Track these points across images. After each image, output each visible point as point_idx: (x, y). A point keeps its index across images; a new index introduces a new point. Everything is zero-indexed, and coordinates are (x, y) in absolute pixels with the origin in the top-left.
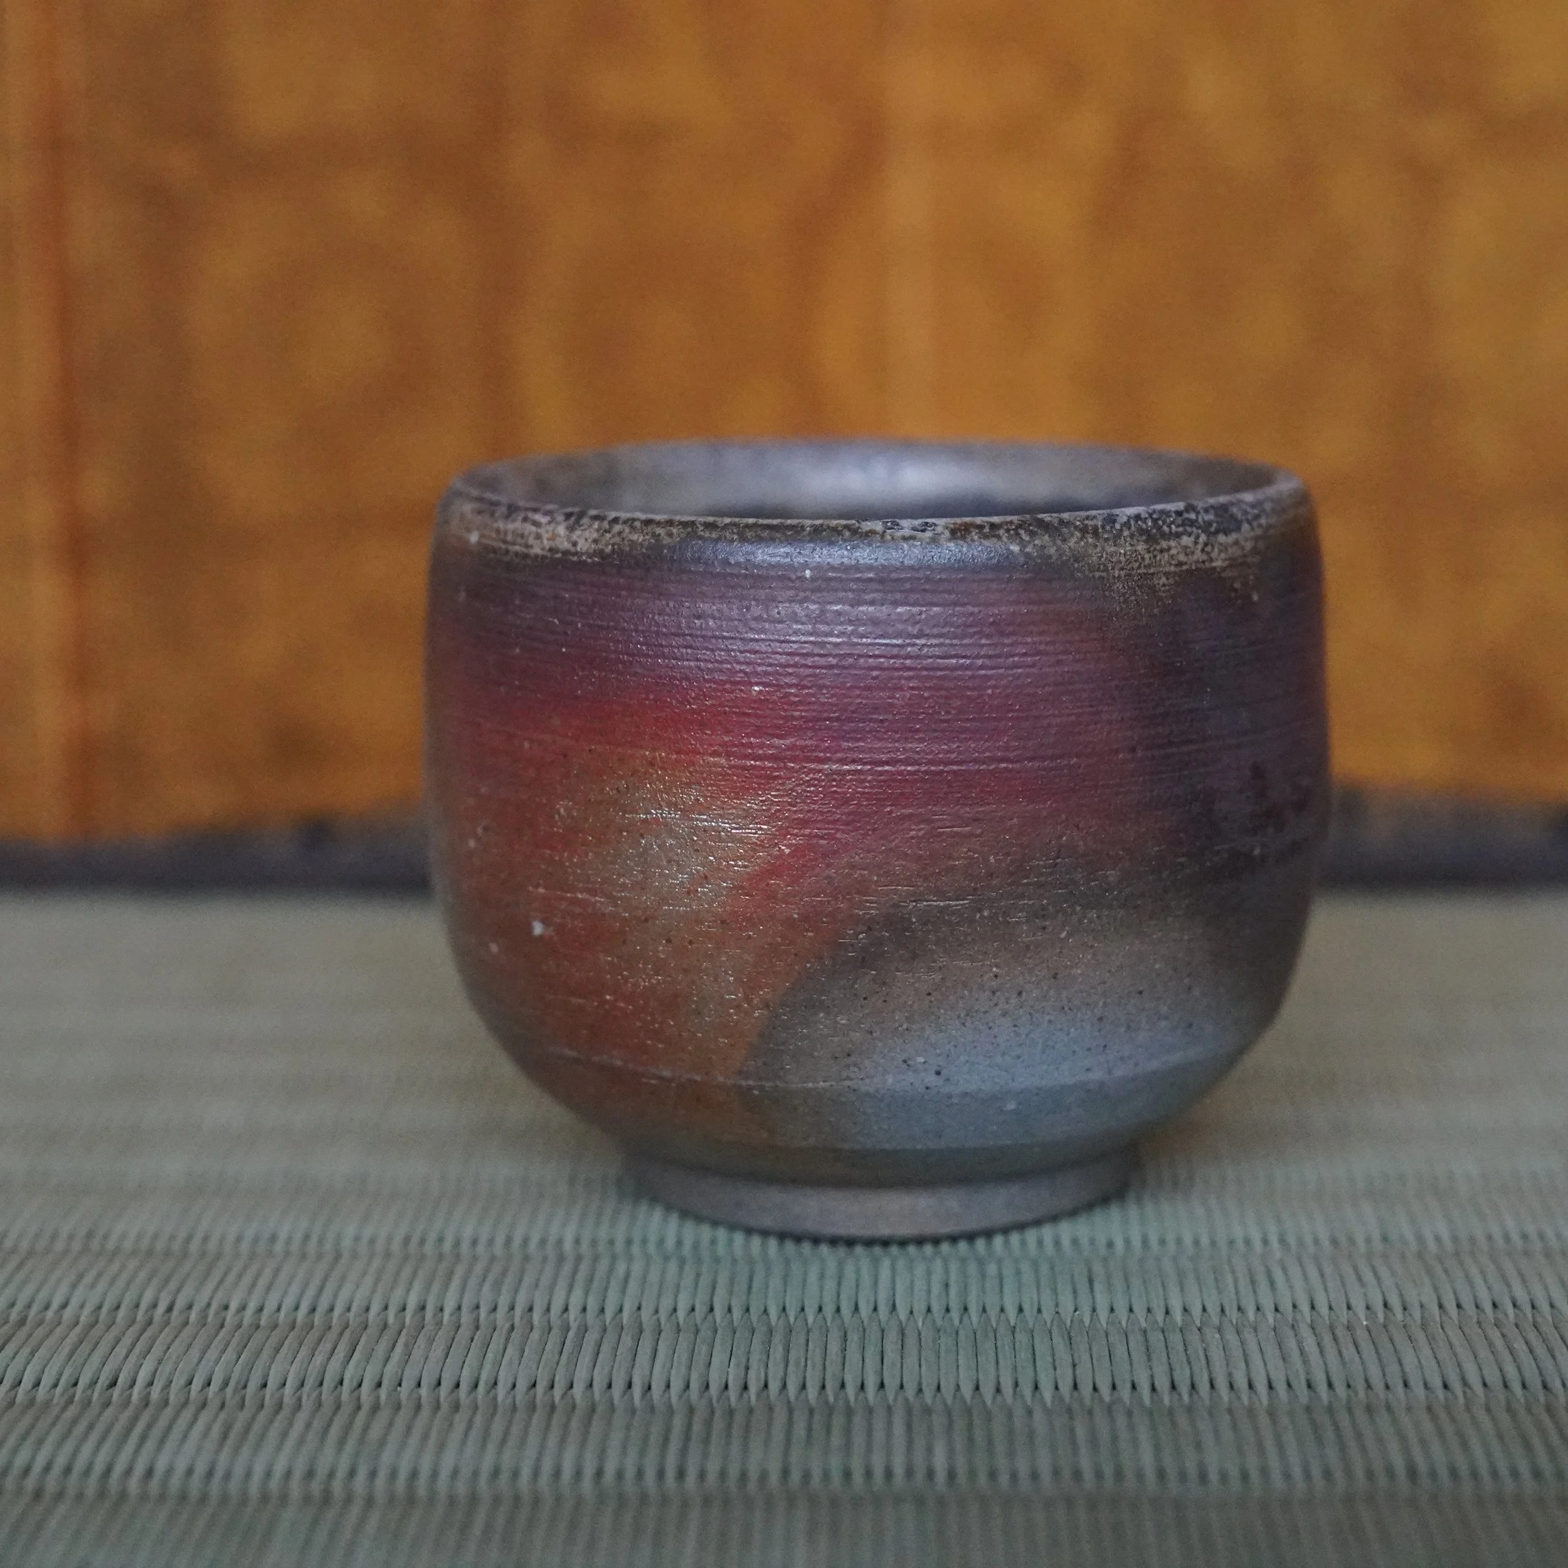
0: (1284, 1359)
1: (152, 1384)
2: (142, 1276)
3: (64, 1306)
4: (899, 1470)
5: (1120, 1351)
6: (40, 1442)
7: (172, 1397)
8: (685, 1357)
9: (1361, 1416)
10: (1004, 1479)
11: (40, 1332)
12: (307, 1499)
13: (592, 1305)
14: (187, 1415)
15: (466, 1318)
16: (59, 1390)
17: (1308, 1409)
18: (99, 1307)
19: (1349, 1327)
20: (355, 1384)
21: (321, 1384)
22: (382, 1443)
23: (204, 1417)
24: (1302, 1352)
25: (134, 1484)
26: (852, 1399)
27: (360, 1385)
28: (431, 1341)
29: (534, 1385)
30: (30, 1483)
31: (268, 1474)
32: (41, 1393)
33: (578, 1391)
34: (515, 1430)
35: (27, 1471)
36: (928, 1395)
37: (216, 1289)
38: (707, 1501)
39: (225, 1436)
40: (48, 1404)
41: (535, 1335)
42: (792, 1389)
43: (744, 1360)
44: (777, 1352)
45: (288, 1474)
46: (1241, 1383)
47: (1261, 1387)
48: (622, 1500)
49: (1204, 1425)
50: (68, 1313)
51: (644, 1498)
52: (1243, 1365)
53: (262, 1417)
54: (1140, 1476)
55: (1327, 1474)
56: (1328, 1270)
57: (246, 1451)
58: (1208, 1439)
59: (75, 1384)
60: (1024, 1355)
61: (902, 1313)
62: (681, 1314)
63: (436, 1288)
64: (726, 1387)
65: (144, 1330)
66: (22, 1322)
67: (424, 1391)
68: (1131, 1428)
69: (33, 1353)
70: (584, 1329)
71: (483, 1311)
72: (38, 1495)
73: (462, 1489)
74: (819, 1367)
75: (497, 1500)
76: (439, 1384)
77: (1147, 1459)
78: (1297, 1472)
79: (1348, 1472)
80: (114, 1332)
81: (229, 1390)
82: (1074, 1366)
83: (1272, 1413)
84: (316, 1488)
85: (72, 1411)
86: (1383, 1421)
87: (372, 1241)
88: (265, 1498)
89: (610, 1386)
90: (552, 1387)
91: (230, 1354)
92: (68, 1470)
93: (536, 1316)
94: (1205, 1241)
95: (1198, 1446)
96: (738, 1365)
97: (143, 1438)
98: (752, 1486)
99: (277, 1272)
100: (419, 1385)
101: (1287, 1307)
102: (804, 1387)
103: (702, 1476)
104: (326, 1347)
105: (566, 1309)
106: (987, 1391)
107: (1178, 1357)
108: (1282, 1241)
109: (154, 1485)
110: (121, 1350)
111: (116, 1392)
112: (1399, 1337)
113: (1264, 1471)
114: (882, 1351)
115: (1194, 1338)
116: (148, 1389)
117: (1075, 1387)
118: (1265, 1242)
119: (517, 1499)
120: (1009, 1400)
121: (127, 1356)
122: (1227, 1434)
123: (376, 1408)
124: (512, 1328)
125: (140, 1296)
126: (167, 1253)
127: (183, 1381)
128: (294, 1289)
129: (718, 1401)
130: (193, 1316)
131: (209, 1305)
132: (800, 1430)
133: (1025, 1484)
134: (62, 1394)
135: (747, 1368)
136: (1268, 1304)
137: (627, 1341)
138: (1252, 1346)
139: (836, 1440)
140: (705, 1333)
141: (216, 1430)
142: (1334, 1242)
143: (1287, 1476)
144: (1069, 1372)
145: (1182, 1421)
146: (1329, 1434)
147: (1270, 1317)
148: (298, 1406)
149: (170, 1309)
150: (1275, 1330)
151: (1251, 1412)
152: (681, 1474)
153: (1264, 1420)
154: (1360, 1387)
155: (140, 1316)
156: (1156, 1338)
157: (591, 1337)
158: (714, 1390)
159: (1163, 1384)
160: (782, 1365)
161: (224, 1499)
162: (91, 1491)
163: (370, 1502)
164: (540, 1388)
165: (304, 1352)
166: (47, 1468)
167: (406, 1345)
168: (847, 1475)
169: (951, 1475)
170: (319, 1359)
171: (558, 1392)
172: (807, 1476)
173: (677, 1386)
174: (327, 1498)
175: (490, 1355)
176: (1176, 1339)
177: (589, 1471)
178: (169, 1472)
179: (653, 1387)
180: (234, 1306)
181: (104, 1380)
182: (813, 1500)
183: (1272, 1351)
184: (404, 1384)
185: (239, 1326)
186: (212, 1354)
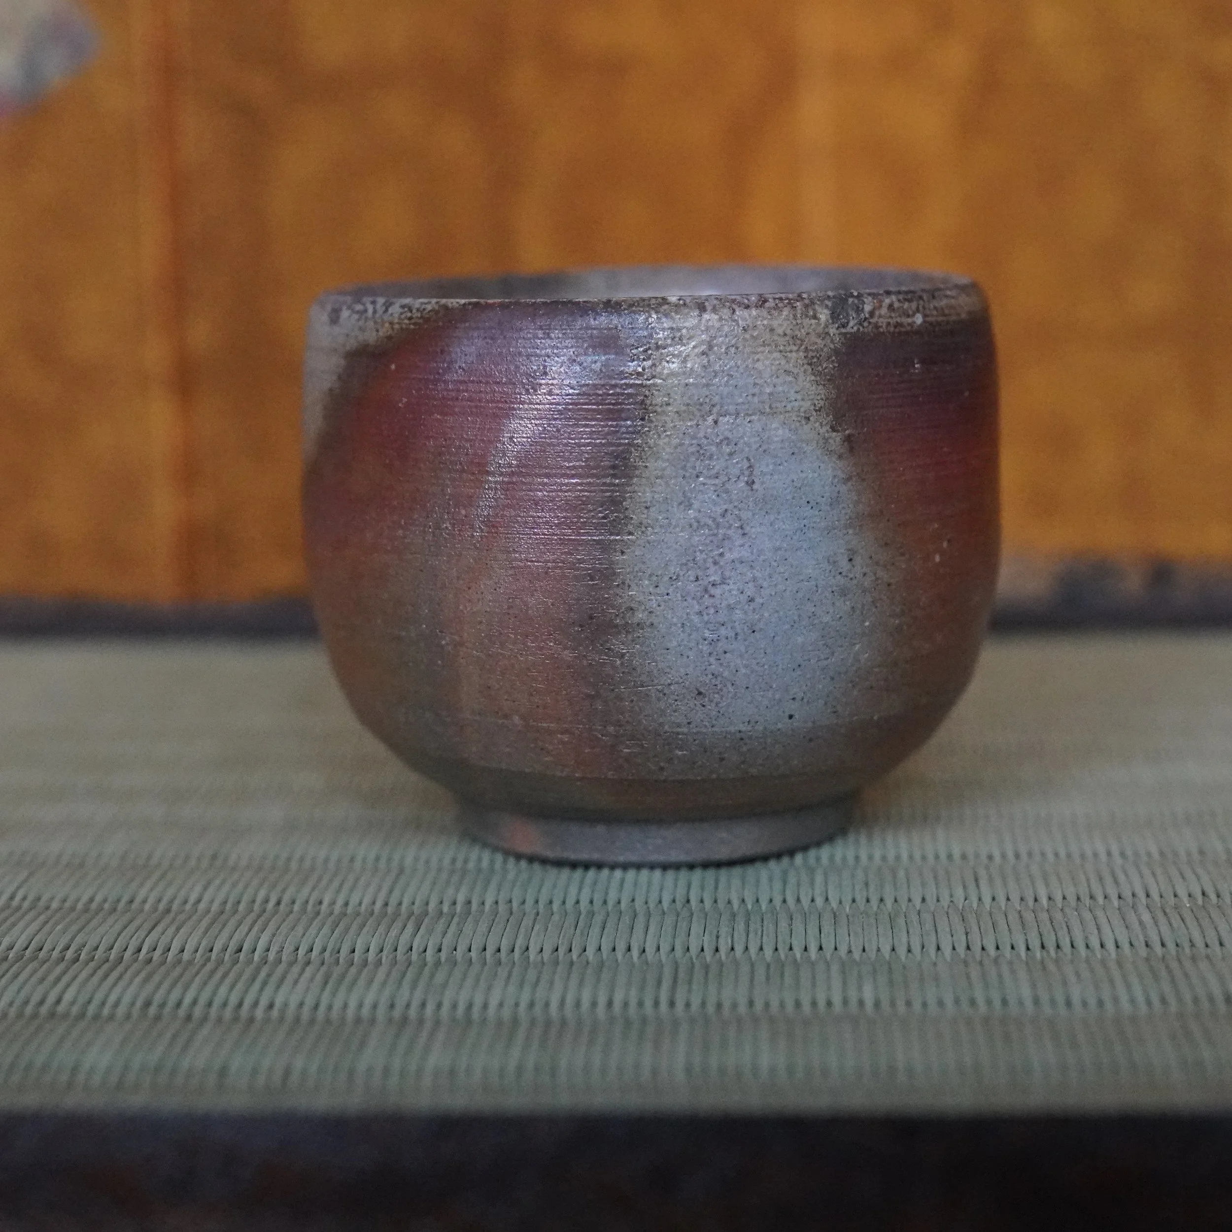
0: (1127, 927)
1: (268, 950)
2: (255, 882)
3: (199, 901)
4: (837, 1000)
5: (1002, 922)
6: (186, 988)
7: (284, 958)
8: (670, 930)
9: (1188, 964)
10: (917, 1006)
11: (182, 917)
12: (390, 1020)
13: (598, 899)
14: (296, 969)
15: (502, 907)
16: (198, 954)
17: (1147, 960)
18: (225, 903)
19: (1176, 907)
20: (421, 949)
21: (396, 950)
22: (445, 986)
23: (309, 970)
24: (1141, 923)
25: (259, 1013)
26: (798, 956)
27: (425, 951)
28: (477, 922)
29: (557, 950)
30: (182, 1012)
31: (360, 1006)
32: (186, 956)
33: (590, 952)
34: (545, 977)
35: (179, 1004)
36: (857, 955)
37: (313, 889)
38: (692, 1021)
39: (326, 983)
40: (191, 962)
41: (556, 917)
42: (753, 950)
43: (715, 932)
44: (740, 927)
45: (375, 1006)
46: (1095, 943)
47: (1111, 946)
48: (628, 1023)
49: (1069, 971)
50: (202, 906)
51: (644, 1021)
52: (1096, 931)
53: (353, 970)
54: (1021, 1003)
55: (1163, 1001)
56: (1159, 871)
57: (343, 989)
58: (1072, 979)
59: (211, 950)
60: (929, 926)
61: (834, 904)
62: (665, 904)
63: (478, 888)
64: (702, 950)
65: (259, 916)
66: (168, 911)
67: (473, 954)
68: (1013, 972)
69: (178, 929)
70: (591, 914)
71: (515, 904)
72: (189, 1018)
73: (506, 1013)
74: (772, 935)
75: (533, 1022)
76: (485, 949)
77: (1026, 992)
78: (1140, 999)
79: (1180, 1000)
80: (237, 917)
81: (327, 954)
82: (967, 934)
83: (1120, 964)
84: (397, 1013)
85: (209, 966)
86: (1203, 965)
87: (427, 862)
88: (358, 1020)
89: (614, 949)
90: (570, 950)
91: (326, 930)
92: (210, 1004)
93: (556, 906)
94: (1063, 853)
95: (1065, 983)
96: (711, 933)
97: (265, 983)
98: (726, 1011)
99: (357, 880)
100: (470, 951)
101: (1127, 894)
102: (761, 949)
103: (688, 1005)
104: (398, 924)
105: (578, 902)
106: (902, 951)
107: (1046, 928)
108: (1123, 855)
109: (275, 1013)
110: (244, 928)
111: (242, 955)
112: (1215, 913)
113: (1116, 1000)
114: (820, 926)
115: (1058, 916)
116: (267, 953)
117: (968, 948)
118: (1109, 854)
119: (548, 1023)
120: (919, 957)
121: (247, 934)
122: (1086, 974)
123: (438, 963)
124: (538, 914)
125: (255, 895)
126: (273, 868)
127: (292, 948)
128: (371, 890)
129: (696, 959)
130: (296, 907)
131: (307, 902)
132: (761, 972)
133: (933, 1008)
134: (201, 957)
135: (718, 937)
136: (1113, 894)
137: (626, 919)
138: (1103, 921)
139: (788, 980)
140: (685, 913)
141: (319, 977)
142: (1162, 854)
143: (1133, 1001)
144: (964, 937)
145: (1052, 967)
146: (1164, 973)
147: (1116, 903)
148: (379, 963)
149: (278, 903)
150: (1119, 909)
151: (1103, 962)
152: (672, 1004)
153: (1113, 966)
154: (1186, 945)
155: (257, 907)
156: (1029, 916)
157: (598, 919)
158: (694, 951)
159: (1035, 944)
160: (744, 935)
161: (328, 1021)
162: (228, 1013)
163: (437, 1023)
164: (561, 951)
165: (381, 929)
166: (195, 1002)
167: (458, 924)
168: (798, 1004)
169: (877, 1004)
170: (394, 933)
171: (575, 955)
172: (767, 1005)
173: (665, 948)
174: (405, 1020)
175: (522, 930)
176: (1044, 916)
177: (602, 1000)
178: (286, 1005)
179: (647, 949)
180: (326, 901)
181: (232, 946)
182: (772, 1020)
183: (1117, 922)
184: (458, 949)
185: (331, 913)
186: (312, 931)
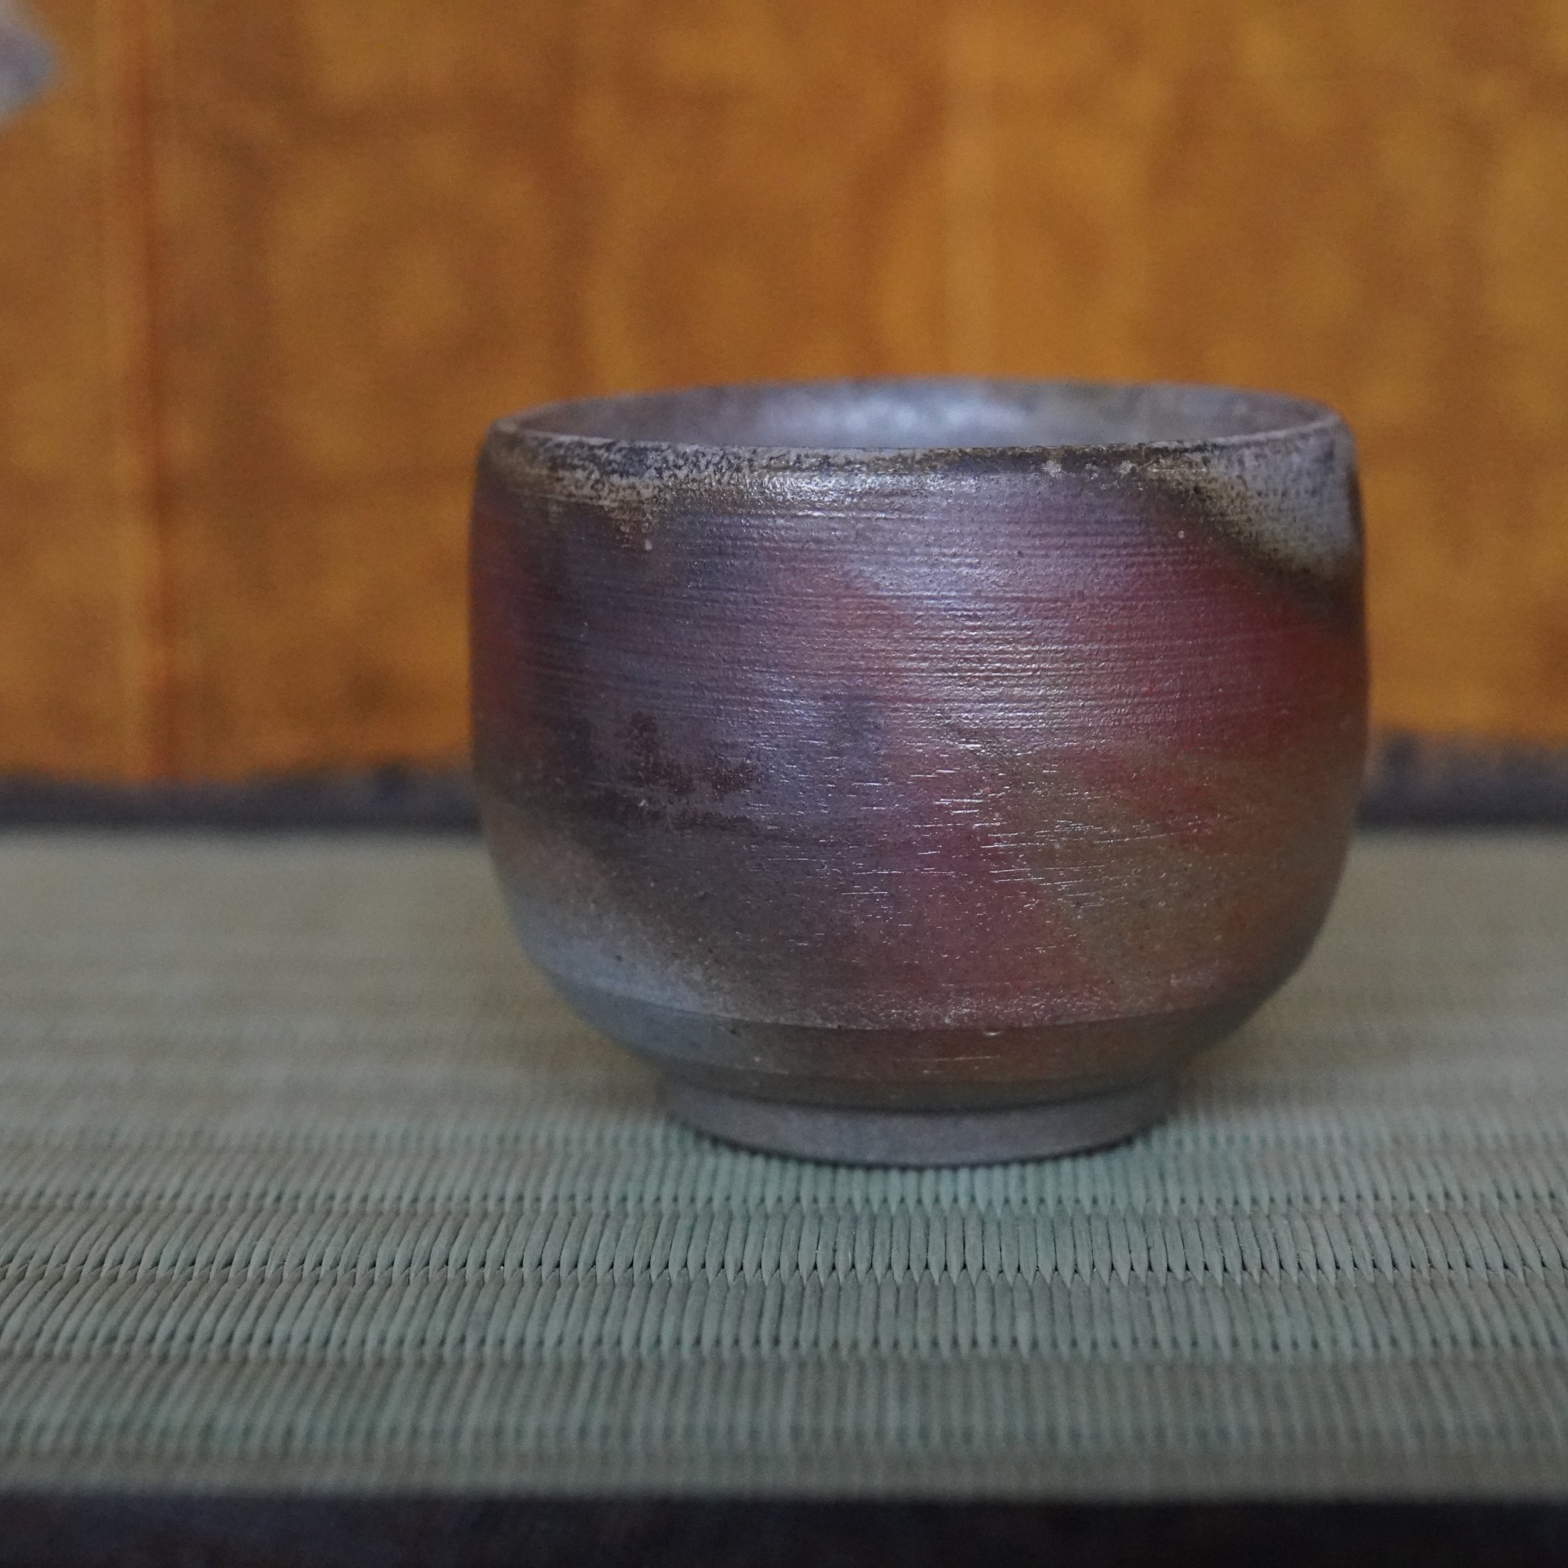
0: (1350, 1242)
1: (266, 1264)
2: (250, 1170)
3: (177, 1196)
4: (984, 1340)
5: (1193, 1236)
6: (162, 1314)
7: (286, 1275)
8: (775, 1239)
9: (1425, 1293)
10: (1085, 1347)
11: (156, 1218)
12: (420, 1363)
13: (684, 1194)
14: (301, 1289)
15: (563, 1207)
16: (177, 1270)
17: (1375, 1286)
18: (211, 1197)
19: (1412, 1214)
20: (460, 1263)
21: (428, 1264)
22: (490, 1314)
23: (318, 1292)
24: (1367, 1235)
25: (254, 1349)
26: (936, 1277)
27: (464, 1265)
28: (531, 1225)
29: (631, 1265)
30: (155, 1349)
31: (382, 1341)
32: (161, 1272)
33: (674, 1269)
34: (616, 1302)
35: (152, 1339)
36: (1009, 1276)
37: (323, 1179)
38: (802, 1365)
39: (338, 1309)
40: (167, 1281)
41: (631, 1221)
42: (879, 1269)
43: (831, 1244)
44: (863, 1236)
45: (401, 1342)
46: (1309, 1263)
47: (1329, 1267)
48: (720, 1368)
49: (1275, 1299)
50: (181, 1203)
51: (741, 1364)
52: (1311, 1248)
53: (373, 1292)
54: (1216, 1344)
55: (1394, 1342)
56: (1390, 1164)
57: (360, 1319)
58: (1279, 1311)
59: (193, 1263)
60: (1100, 1239)
61: (981, 1204)
62: (770, 1203)
63: (532, 1180)
64: (815, 1267)
65: (254, 1217)
66: (138, 1209)
67: (526, 1269)
68: (1205, 1302)
69: (151, 1236)
70: (676, 1217)
71: (579, 1203)
72: (164, 1358)
73: (567, 1354)
74: (904, 1248)
75: (601, 1365)
76: (540, 1264)
77: (1222, 1332)
78: (1366, 1341)
79: (1415, 1342)
80: (226, 1219)
81: (340, 1269)
82: (1149, 1249)
83: (1340, 1291)
84: (428, 1351)
85: (191, 1286)
86: (1446, 1295)
87: (468, 1140)
88: (380, 1362)
89: (704, 1266)
90: (649, 1266)
91: (339, 1237)
92: (191, 1338)
93: (630, 1205)
94: (1271, 1141)
95: (1270, 1317)
96: (826, 1246)
97: (261, 1310)
98: (844, 1352)
99: (379, 1166)
100: (521, 1265)
101: (1351, 1197)
102: (890, 1267)
103: (796, 1343)
104: (432, 1228)
105: (658, 1199)
106: (1066, 1272)
107: (1249, 1241)
108: (1346, 1140)
109: (274, 1351)
110: (234, 1234)
111: (233, 1269)
112: (1462, 1225)
113: (1334, 1341)
114: (964, 1237)
115: (1263, 1224)
116: (263, 1268)
117: (1150, 1268)
118: (1329, 1140)
119: (620, 1365)
120: (1087, 1281)
121: (239, 1241)
122: (1297, 1305)
123: (481, 1284)
124: (607, 1216)
125: (250, 1186)
126: (272, 1150)
127: (296, 1261)
128: (397, 1182)
129: (808, 1279)
130: (302, 1204)
131: (316, 1195)
132: (888, 1302)
133: (1104, 1350)
134: (181, 1273)
135: (835, 1251)
136: (1333, 1195)
137: (719, 1226)
138: (1319, 1231)
139: (923, 1313)
140: (794, 1219)
141: (330, 1303)
142: (1396, 1141)
143: (1355, 1344)
144: (1144, 1255)
145: (1254, 1296)
146: (1396, 1306)
147: (1336, 1207)
148: (407, 1282)
149: (279, 1198)
150: (1340, 1216)
151: (1320, 1289)
152: (776, 1341)
153: (1332, 1294)
154: (1424, 1266)
155: (251, 1204)
156: (1227, 1225)
157: (684, 1223)
158: (804, 1268)
159: (1234, 1265)
160: (868, 1248)
161: (341, 1363)
162: (214, 1356)
163: (480, 1366)
164: (638, 1266)
165: (409, 1236)
166: (171, 1336)
167: (507, 1227)
168: (935, 1343)
169: (1035, 1345)
170: (424, 1242)
171: (654, 1272)
172: (896, 1344)
173: (768, 1265)
174: (439, 1361)
175: (588, 1239)
176: (1245, 1226)
177: (688, 1338)
178: (288, 1339)
179: (746, 1267)
180: (340, 1195)
181: (220, 1258)
182: (902, 1365)
183: (1338, 1236)
184: (507, 1263)
185: (346, 1213)
186: (322, 1237)
